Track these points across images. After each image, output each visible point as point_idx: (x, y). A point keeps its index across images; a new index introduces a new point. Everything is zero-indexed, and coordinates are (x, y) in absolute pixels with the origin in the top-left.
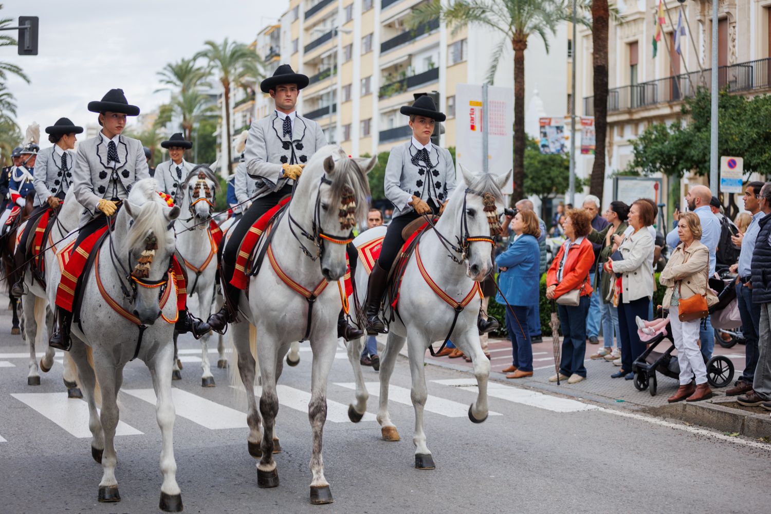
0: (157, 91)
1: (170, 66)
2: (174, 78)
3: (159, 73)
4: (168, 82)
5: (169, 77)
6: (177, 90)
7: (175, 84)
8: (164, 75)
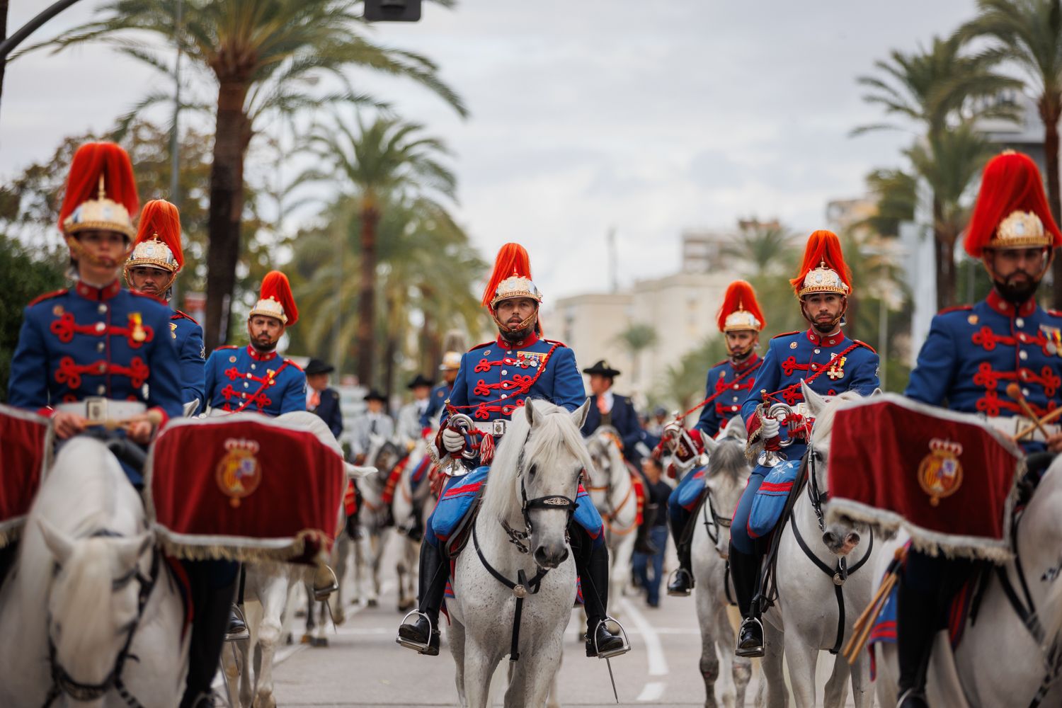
0: (860, 131)
1: (898, 57)
2: (907, 96)
3: (864, 80)
4: (896, 108)
5: (895, 94)
6: (915, 131)
7: (912, 113)
8: (880, 84)
